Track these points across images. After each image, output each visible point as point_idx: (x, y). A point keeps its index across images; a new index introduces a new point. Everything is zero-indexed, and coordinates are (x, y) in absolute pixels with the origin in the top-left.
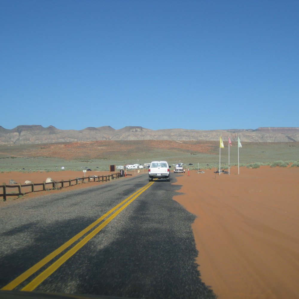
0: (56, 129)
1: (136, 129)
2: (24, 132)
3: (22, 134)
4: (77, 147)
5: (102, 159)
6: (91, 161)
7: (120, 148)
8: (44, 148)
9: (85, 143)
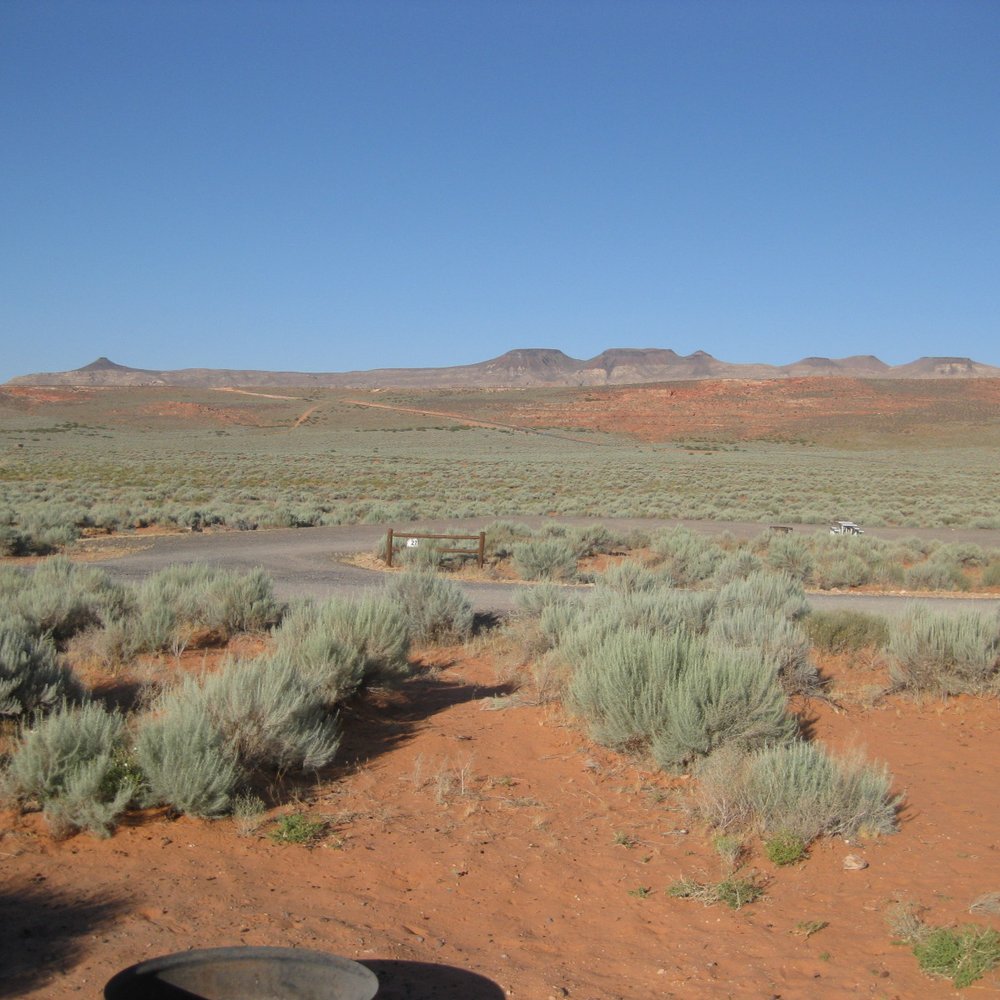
0: (715, 361)
1: (954, 365)
2: (621, 367)
3: (616, 372)
4: (710, 399)
5: (784, 441)
6: (732, 447)
7: (873, 406)
8: (598, 400)
9: (745, 384)
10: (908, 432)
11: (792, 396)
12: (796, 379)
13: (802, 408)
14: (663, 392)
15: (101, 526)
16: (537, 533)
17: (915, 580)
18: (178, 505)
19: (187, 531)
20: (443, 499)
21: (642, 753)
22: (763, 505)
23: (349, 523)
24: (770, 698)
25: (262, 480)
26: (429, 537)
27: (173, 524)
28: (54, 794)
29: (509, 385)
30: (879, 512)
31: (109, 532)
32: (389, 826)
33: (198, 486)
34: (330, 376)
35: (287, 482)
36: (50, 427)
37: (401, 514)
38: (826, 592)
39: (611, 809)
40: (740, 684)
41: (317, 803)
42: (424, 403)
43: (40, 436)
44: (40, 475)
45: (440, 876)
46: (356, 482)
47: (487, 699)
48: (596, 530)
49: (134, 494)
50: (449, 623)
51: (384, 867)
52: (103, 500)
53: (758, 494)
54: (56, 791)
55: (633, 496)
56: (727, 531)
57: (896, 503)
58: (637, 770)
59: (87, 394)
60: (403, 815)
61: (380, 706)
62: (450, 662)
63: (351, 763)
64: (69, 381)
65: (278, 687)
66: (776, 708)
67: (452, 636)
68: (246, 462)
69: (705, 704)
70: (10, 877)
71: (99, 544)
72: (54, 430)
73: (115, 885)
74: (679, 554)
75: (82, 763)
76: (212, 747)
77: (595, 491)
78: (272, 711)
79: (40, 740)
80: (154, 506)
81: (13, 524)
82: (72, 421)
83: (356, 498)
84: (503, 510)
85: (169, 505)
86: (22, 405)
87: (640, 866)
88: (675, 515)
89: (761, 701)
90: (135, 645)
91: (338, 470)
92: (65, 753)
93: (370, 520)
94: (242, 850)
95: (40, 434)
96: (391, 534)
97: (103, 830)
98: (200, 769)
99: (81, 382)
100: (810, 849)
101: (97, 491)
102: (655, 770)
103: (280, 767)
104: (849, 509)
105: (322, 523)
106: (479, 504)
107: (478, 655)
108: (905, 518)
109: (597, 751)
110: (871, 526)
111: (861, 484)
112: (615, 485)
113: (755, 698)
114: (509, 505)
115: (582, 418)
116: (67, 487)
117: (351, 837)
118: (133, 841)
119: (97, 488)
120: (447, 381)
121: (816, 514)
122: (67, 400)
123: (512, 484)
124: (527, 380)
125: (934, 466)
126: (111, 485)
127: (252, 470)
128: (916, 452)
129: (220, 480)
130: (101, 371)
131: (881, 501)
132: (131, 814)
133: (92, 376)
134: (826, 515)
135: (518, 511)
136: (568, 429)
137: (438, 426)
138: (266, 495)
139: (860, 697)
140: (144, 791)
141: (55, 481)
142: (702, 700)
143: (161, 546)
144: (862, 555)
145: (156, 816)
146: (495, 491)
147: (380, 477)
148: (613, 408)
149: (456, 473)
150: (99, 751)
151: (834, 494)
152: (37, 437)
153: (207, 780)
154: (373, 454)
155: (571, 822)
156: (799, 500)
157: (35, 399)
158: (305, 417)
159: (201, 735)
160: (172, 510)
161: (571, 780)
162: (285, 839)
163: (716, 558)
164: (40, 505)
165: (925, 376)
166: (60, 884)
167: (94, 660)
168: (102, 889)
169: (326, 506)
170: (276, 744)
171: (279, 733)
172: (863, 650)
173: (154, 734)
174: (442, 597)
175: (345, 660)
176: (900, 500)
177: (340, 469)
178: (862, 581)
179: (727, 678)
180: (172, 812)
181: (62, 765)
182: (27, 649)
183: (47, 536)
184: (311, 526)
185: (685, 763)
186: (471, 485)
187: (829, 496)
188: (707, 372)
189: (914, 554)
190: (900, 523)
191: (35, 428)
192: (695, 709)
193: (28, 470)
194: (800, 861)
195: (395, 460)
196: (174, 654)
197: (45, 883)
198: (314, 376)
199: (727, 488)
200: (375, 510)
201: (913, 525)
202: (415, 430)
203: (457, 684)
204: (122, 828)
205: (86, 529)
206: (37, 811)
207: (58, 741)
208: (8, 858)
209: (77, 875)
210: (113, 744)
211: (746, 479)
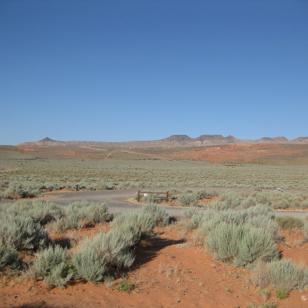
0: (235, 138)
2: (206, 141)
3: (204, 142)
4: (233, 150)
5: (256, 163)
6: (240, 165)
7: (284, 152)
8: (199, 150)
9: (244, 146)
10: (295, 160)
11: (259, 149)
12: (260, 144)
13: (262, 153)
14: (219, 148)
15: (48, 189)
16: (183, 192)
17: (304, 206)
18: (71, 182)
19: (74, 191)
20: (152, 181)
21: (230, 262)
22: (251, 183)
23: (124, 188)
24: (270, 244)
25: (96, 175)
26: (151, 193)
27: (70, 188)
28: (47, 275)
29: (171, 146)
30: (288, 185)
31: (51, 191)
32: (153, 286)
33: (76, 177)
34: (116, 143)
35: (104, 176)
36: (31, 158)
37: (140, 186)
38: (276, 210)
39: (223, 280)
40: (261, 240)
41: (129, 278)
42: (145, 152)
43: (28, 161)
44: (28, 173)
45: (172, 302)
46: (125, 176)
47: (178, 244)
48: (202, 191)
49: (57, 179)
50: (162, 220)
51: (154, 299)
52: (48, 181)
53: (249, 180)
54: (48, 274)
55: (210, 180)
56: (242, 191)
57: (293, 182)
58: (229, 267)
59: (42, 149)
60: (157, 282)
61: (144, 246)
62: (163, 232)
63: (138, 265)
64: (37, 144)
65: (116, 241)
66: (273, 248)
67: (163, 224)
68: (91, 169)
69: (250, 246)
70: (34, 302)
71: (48, 194)
72: (32, 159)
73: (68, 305)
74: (229, 198)
75: (56, 265)
76: (97, 260)
77: (198, 179)
78: (114, 248)
79: (43, 257)
80: (63, 183)
81: (21, 188)
82: (37, 157)
83: (125, 181)
84: (171, 185)
85: (68, 183)
86: (22, 152)
87: (235, 299)
88: (224, 186)
89: (268, 245)
90: (66, 227)
91: (119, 172)
92: (51, 262)
93: (130, 188)
94: (107, 293)
95: (28, 160)
96: (139, 192)
97: (63, 287)
98: (93, 267)
99: (40, 145)
100: (289, 294)
101: (45, 178)
102: (234, 267)
103: (118, 267)
104: (278, 184)
105: (116, 188)
106: (163, 183)
107: (171, 230)
108: (296, 187)
109: (216, 261)
110: (285, 189)
111: (281, 177)
112: (205, 177)
113: (266, 244)
114: (173, 183)
115: (194, 156)
116: (36, 177)
117: (142, 289)
118: (72, 290)
119: (45, 177)
120: (152, 145)
121: (267, 186)
122: (36, 150)
123: (173, 177)
124: (177, 144)
125: (303, 171)
126: (50, 176)
127: (93, 172)
128: (297, 166)
129: (83, 175)
130: (46, 141)
131: (288, 182)
132: (71, 281)
133: (44, 143)
134: (271, 186)
135: (175, 185)
136: (190, 160)
137: (150, 158)
138: (98, 180)
139: (295, 244)
140: (76, 274)
141: (33, 175)
142: (249, 245)
143: (67, 195)
144: (286, 199)
145: (79, 282)
146: (168, 179)
147: (132, 174)
148: (203, 153)
149: (156, 173)
150: (61, 261)
151: (273, 179)
152: (27, 161)
153: (96, 271)
154: (130, 167)
155: (210, 284)
156: (262, 181)
157: (26, 150)
158: (108, 156)
159: (93, 256)
160: (69, 184)
161: (208, 271)
162: (121, 290)
163: (240, 200)
164: (29, 182)
165: (300, 143)
166: (51, 304)
167: (54, 231)
168: (64, 306)
169: (116, 183)
170: (115, 259)
171: (116, 255)
172: (293, 229)
173: (79, 256)
174: (160, 212)
175: (135, 232)
176: (293, 181)
177: (120, 172)
178: (287, 207)
179: (257, 238)
180: (84, 281)
181: (50, 265)
182: (35, 228)
183: (33, 192)
184: (112, 189)
185: (244, 265)
186: (160, 177)
187: (271, 180)
188: (232, 142)
189: (301, 198)
190: (294, 188)
191: (26, 158)
192: (247, 248)
193: (24, 171)
194: (287, 297)
195: (136, 169)
196: (78, 230)
197: (46, 304)
198: (112, 143)
199: (239, 178)
200: (131, 185)
201: (299, 189)
202: (142, 160)
203: (166, 239)
204: (69, 286)
205: (44, 190)
206: (41, 280)
207: (48, 258)
208: (33, 295)
209: (56, 301)
210: (66, 259)
211: (245, 175)
